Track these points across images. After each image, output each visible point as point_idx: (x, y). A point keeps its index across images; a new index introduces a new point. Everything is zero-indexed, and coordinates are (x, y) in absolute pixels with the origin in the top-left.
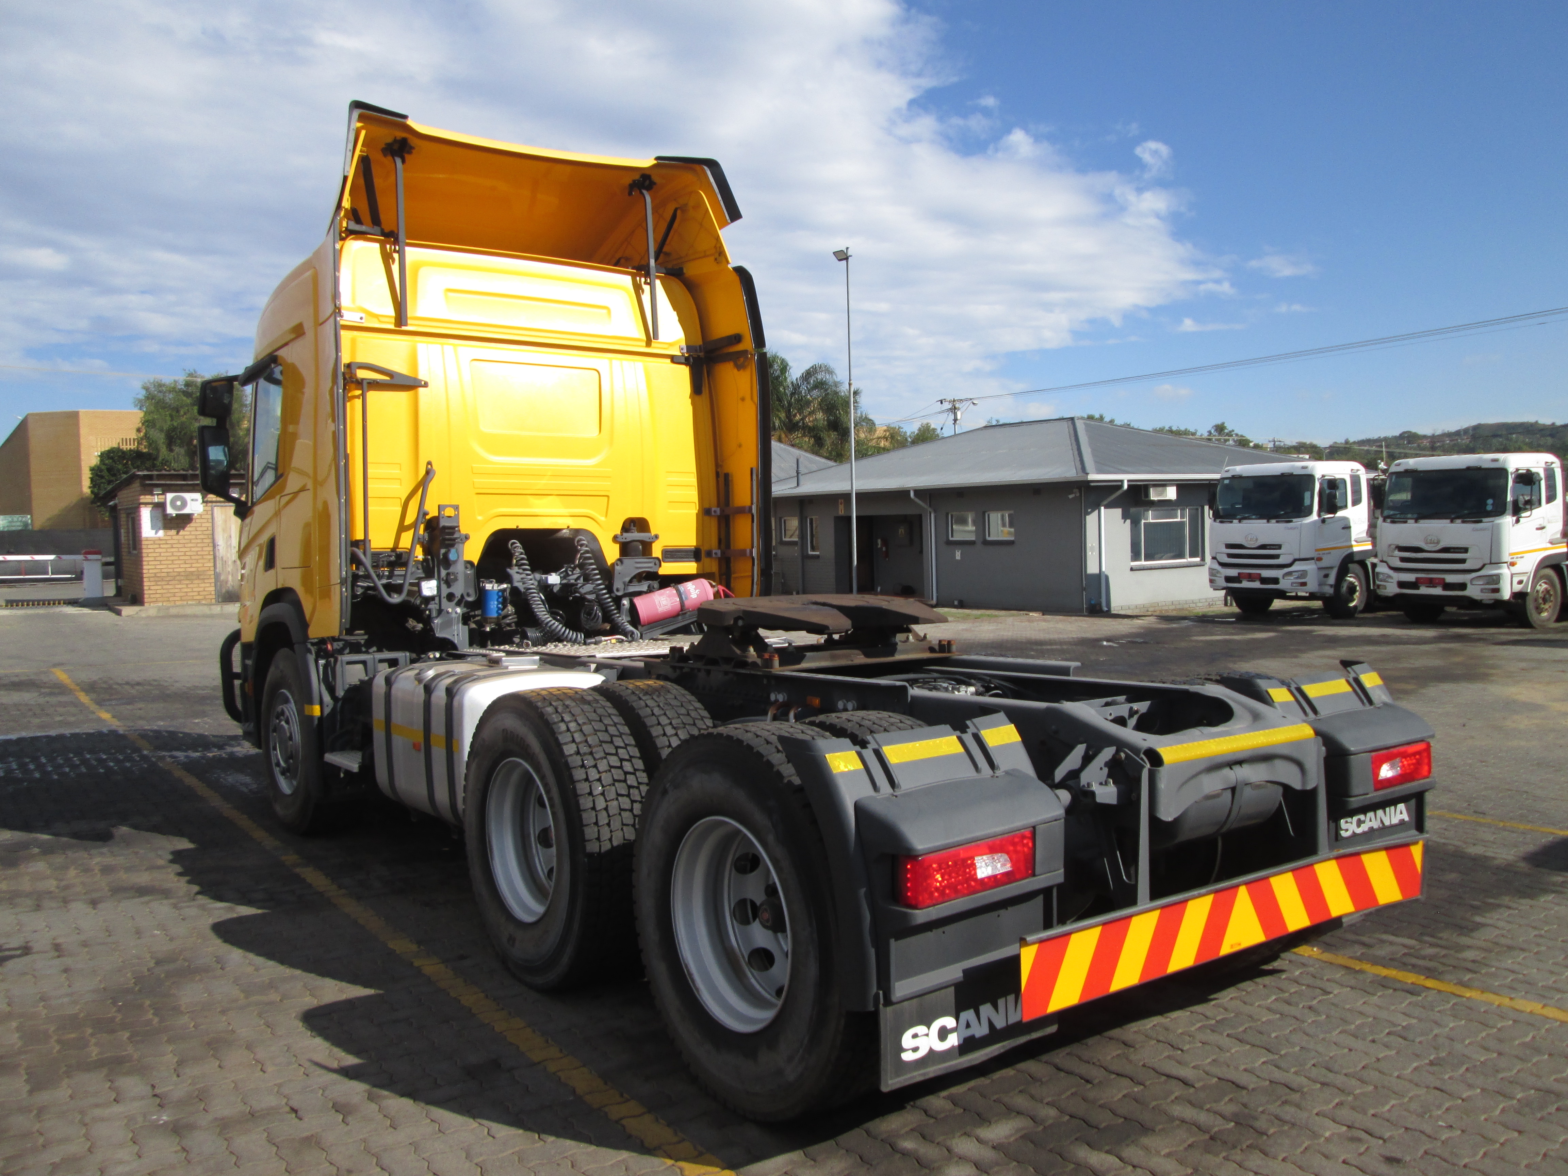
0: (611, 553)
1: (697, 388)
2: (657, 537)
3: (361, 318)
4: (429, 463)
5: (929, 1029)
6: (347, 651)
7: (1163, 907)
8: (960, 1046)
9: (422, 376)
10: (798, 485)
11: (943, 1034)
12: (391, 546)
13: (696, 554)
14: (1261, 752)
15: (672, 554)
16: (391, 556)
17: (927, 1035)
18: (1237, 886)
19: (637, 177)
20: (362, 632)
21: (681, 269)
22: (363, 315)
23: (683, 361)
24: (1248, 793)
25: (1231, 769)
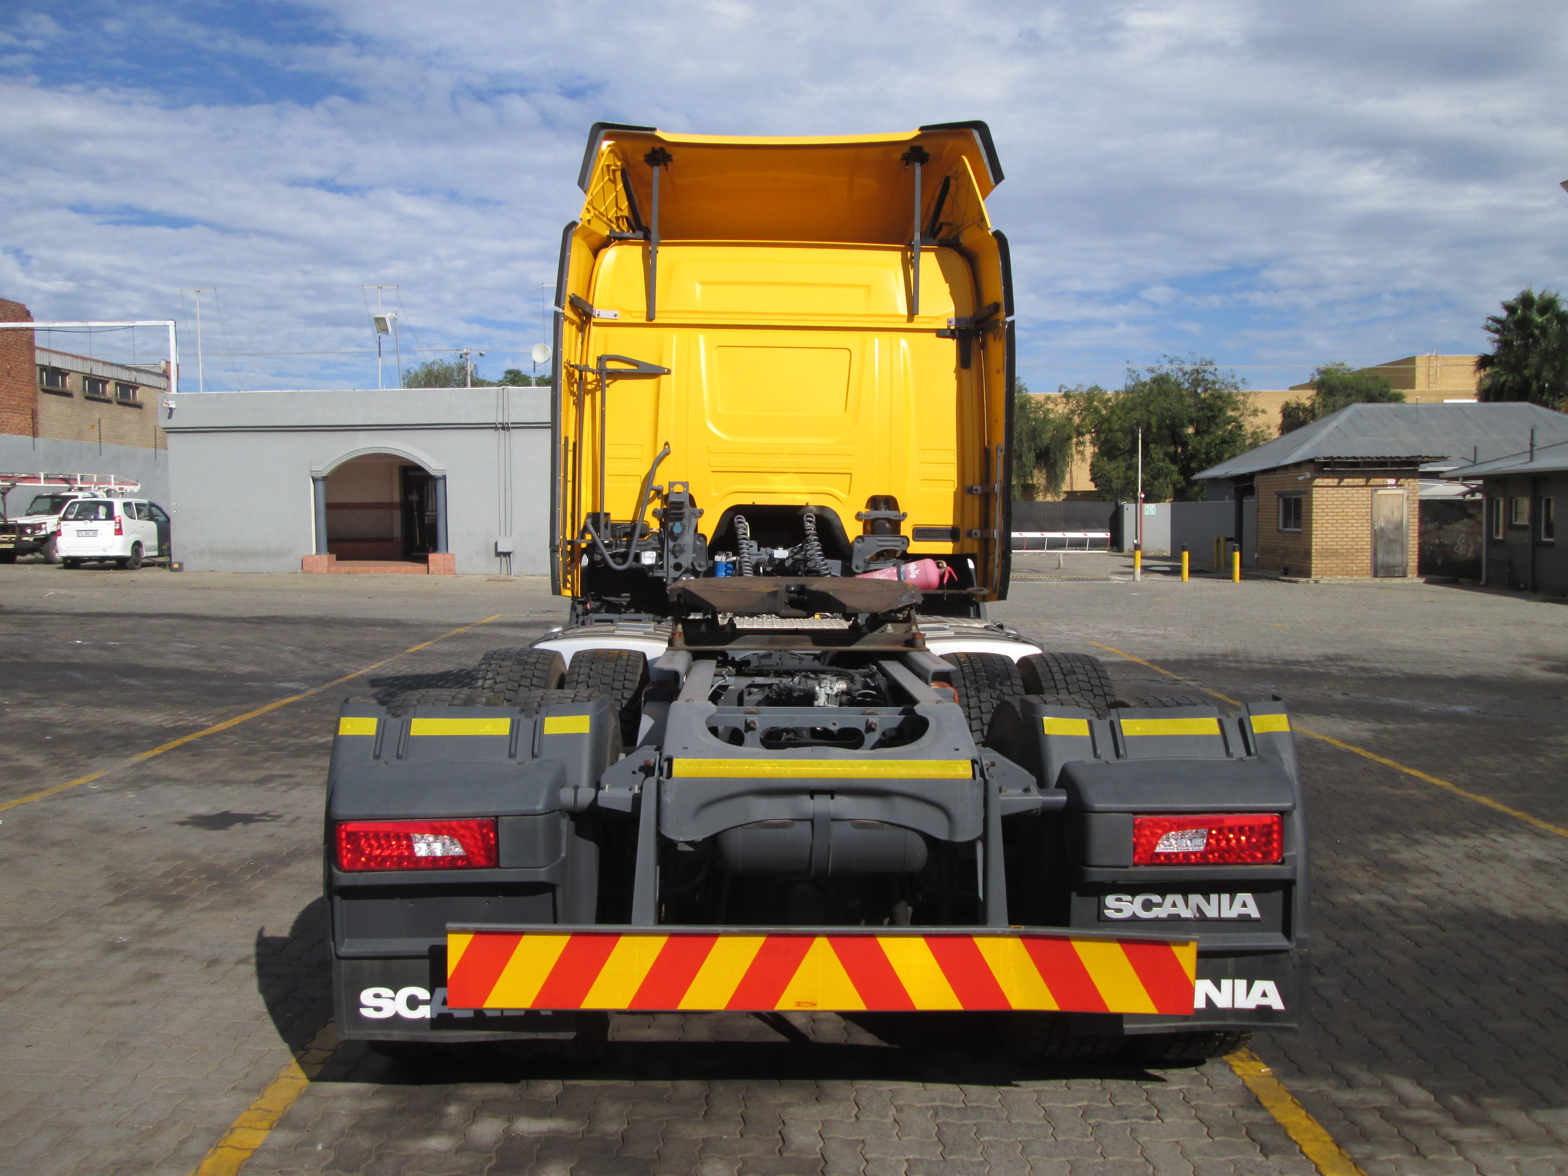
0: (853, 529)
1: (964, 361)
2: (905, 515)
3: (616, 315)
4: (667, 444)
5: (396, 993)
6: (603, 610)
7: (672, 935)
8: (432, 1019)
9: (665, 365)
10: (1531, 460)
11: (413, 1003)
12: (631, 519)
13: (953, 534)
14: (876, 786)
15: (922, 533)
16: (627, 528)
17: (393, 999)
18: (814, 936)
19: (906, 150)
20: (628, 595)
21: (956, 239)
22: (617, 312)
23: (948, 333)
24: (840, 831)
25: (812, 798)
